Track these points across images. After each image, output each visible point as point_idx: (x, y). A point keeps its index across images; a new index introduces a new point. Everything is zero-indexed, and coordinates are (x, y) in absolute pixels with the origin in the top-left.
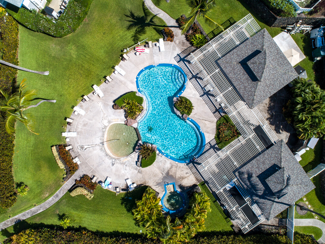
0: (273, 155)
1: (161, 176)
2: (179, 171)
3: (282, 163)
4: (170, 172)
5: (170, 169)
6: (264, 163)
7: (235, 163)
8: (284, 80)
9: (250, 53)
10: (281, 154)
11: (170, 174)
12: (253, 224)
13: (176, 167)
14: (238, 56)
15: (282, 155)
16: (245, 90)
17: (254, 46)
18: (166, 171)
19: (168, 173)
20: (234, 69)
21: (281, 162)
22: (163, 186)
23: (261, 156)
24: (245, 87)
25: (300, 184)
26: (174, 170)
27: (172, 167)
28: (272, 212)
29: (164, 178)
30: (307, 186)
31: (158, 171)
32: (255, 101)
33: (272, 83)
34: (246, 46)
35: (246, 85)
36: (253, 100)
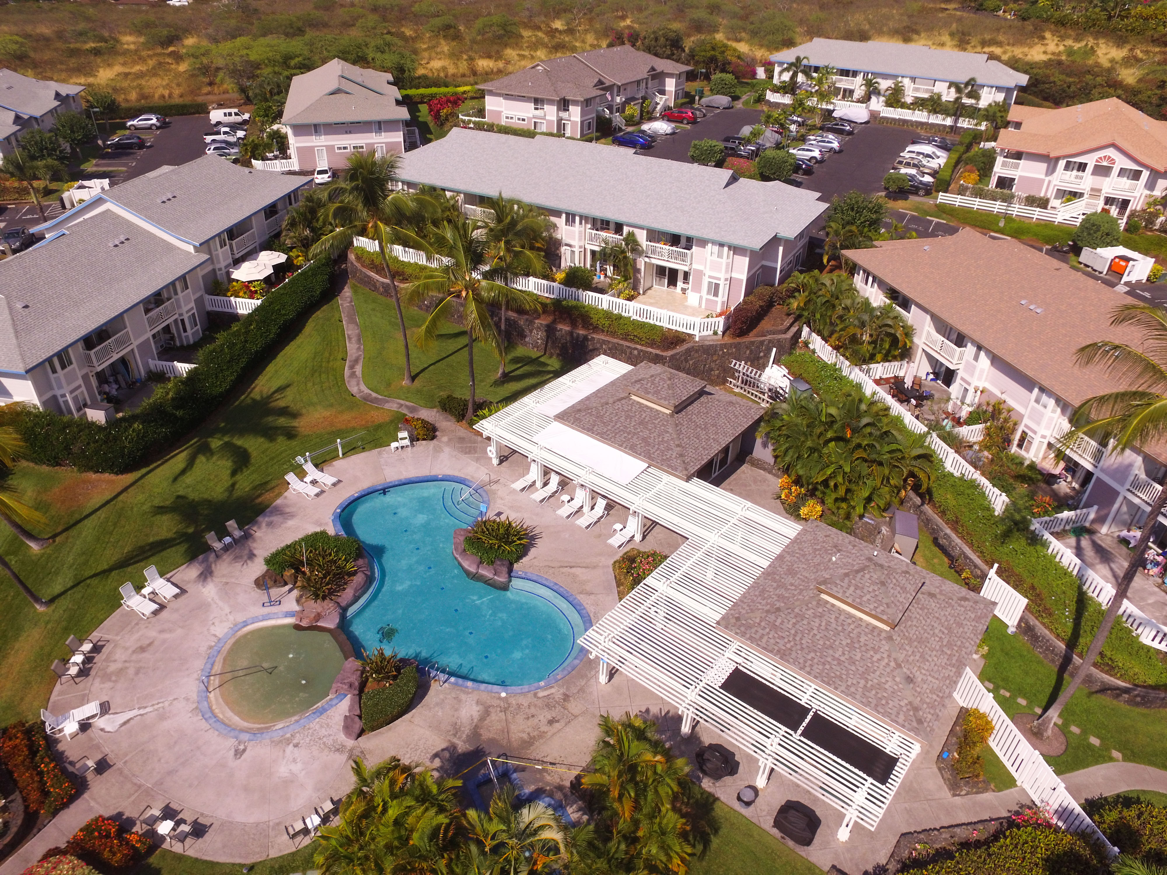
2: (520, 718)
4: (482, 731)
5: (482, 719)
11: (486, 735)
13: (505, 710)
18: (467, 730)
19: (474, 737)
26: (500, 721)
27: (486, 713)
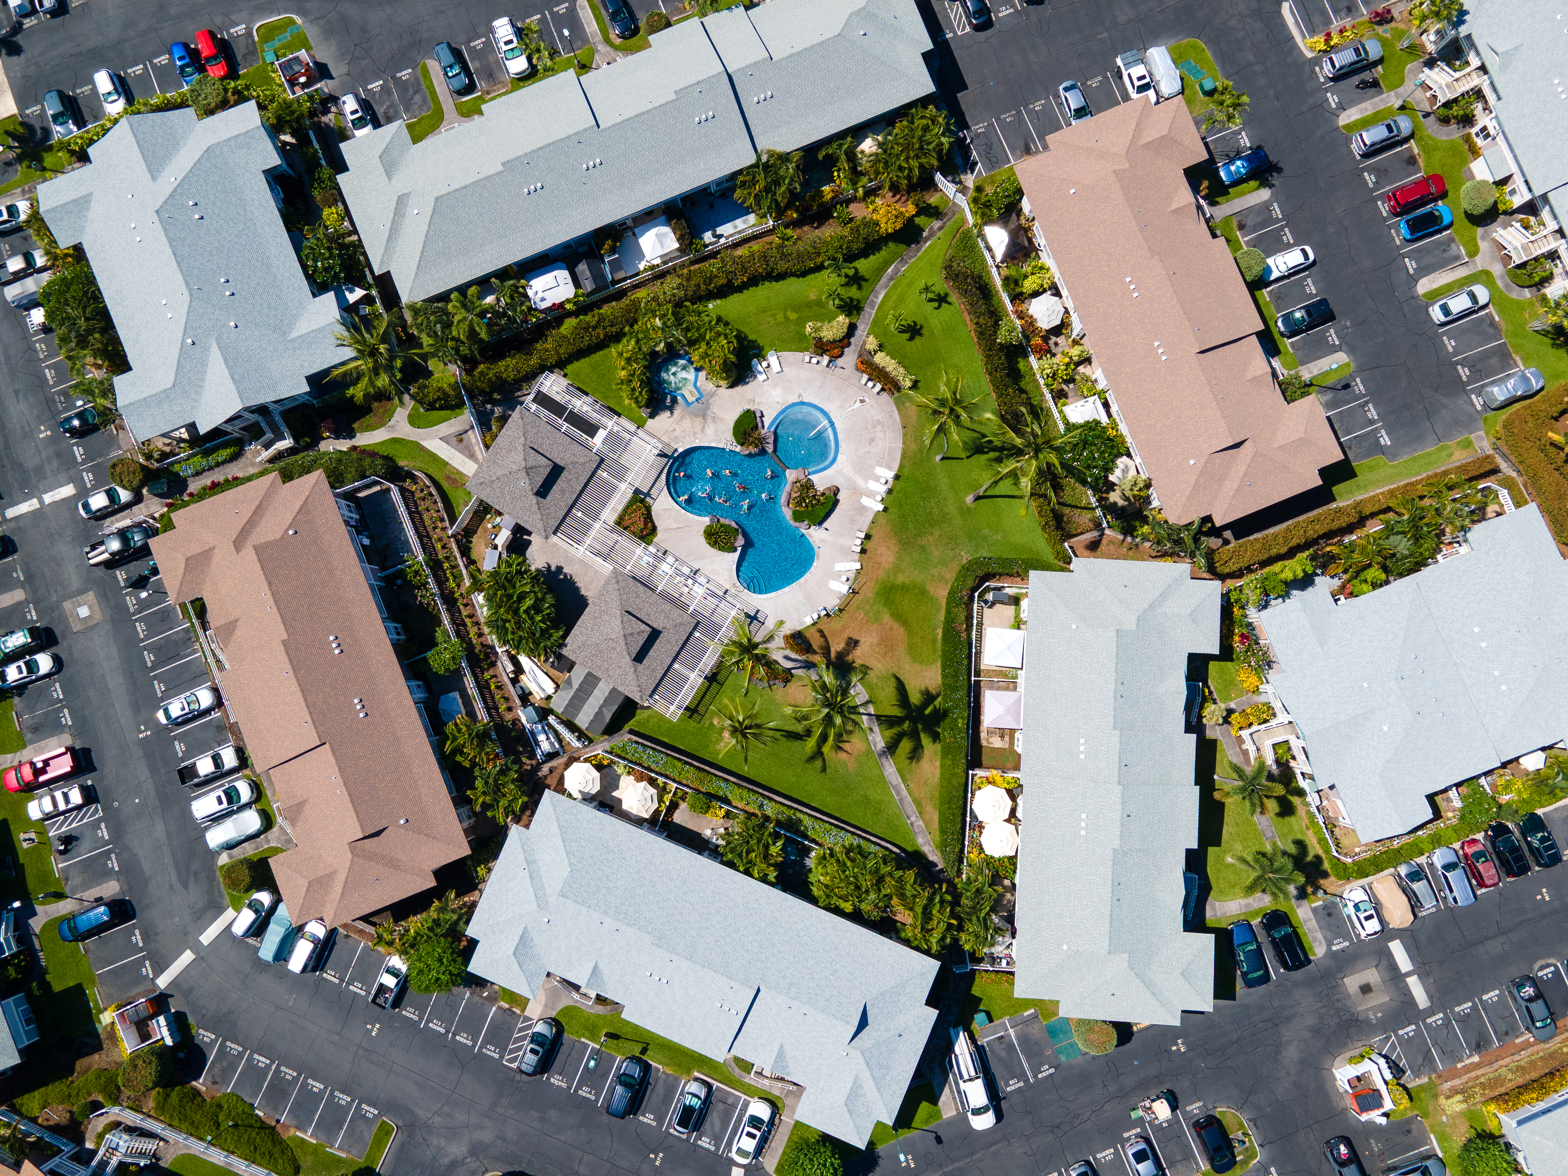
0: (552, 509)
1: (715, 409)
3: (535, 502)
4: (702, 421)
5: (704, 430)
6: (563, 492)
7: (605, 474)
8: (581, 633)
9: (652, 653)
10: (542, 515)
11: (700, 419)
12: (539, 392)
14: (668, 642)
15: (539, 516)
16: (636, 593)
17: (648, 668)
18: (709, 420)
19: (704, 417)
20: (667, 617)
21: (538, 503)
22: (704, 393)
23: (570, 502)
24: (638, 597)
25: (493, 482)
26: (697, 429)
27: (703, 433)
28: (520, 421)
29: (707, 407)
30: (481, 484)
31: (722, 414)
32: (614, 581)
33: (598, 620)
34: (662, 663)
35: (638, 601)
36: (617, 582)
